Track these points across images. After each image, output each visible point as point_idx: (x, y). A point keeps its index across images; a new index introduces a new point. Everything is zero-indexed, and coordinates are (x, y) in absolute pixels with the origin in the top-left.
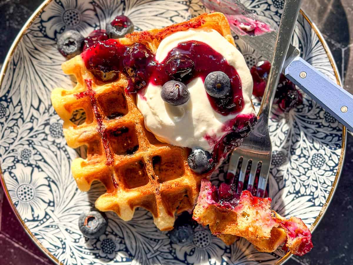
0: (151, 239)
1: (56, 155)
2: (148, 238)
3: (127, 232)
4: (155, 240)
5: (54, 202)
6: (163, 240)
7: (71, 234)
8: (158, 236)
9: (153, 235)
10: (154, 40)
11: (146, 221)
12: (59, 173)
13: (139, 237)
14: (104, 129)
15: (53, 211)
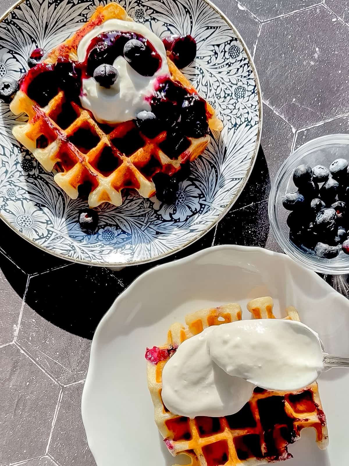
0: (139, 216)
1: (36, 185)
2: (136, 216)
3: (118, 220)
4: (142, 215)
5: (50, 221)
6: (148, 212)
7: (74, 238)
8: (143, 211)
9: (139, 212)
10: (71, 49)
11: (129, 204)
12: (44, 197)
13: (128, 218)
14: (66, 137)
15: (53, 227)
